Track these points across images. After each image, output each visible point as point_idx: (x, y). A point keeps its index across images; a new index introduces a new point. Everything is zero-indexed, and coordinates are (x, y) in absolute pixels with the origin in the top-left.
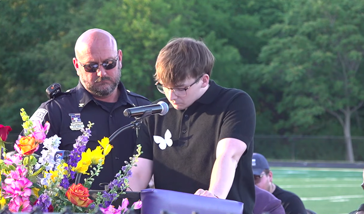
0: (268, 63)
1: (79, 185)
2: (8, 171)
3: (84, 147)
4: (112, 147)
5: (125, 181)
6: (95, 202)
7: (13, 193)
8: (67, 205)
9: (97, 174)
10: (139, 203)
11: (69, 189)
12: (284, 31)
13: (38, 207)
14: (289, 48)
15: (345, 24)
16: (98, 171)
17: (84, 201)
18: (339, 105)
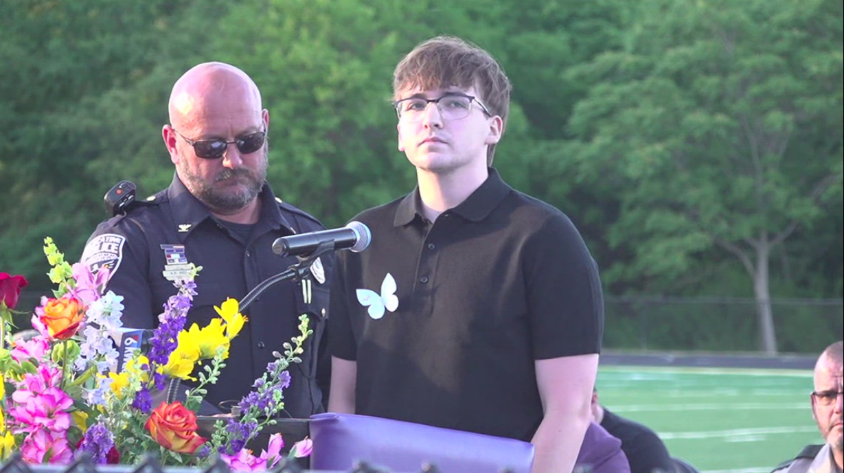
0: (588, 137)
1: (175, 406)
2: (21, 375)
3: (183, 320)
4: (245, 320)
5: (274, 395)
6: (210, 442)
7: (31, 422)
8: (148, 449)
9: (213, 380)
10: (307, 443)
11: (154, 413)
12: (623, 66)
13: (84, 453)
14: (635, 105)
15: (758, 51)
16: (216, 372)
17: (186, 439)
18: (744, 229)
